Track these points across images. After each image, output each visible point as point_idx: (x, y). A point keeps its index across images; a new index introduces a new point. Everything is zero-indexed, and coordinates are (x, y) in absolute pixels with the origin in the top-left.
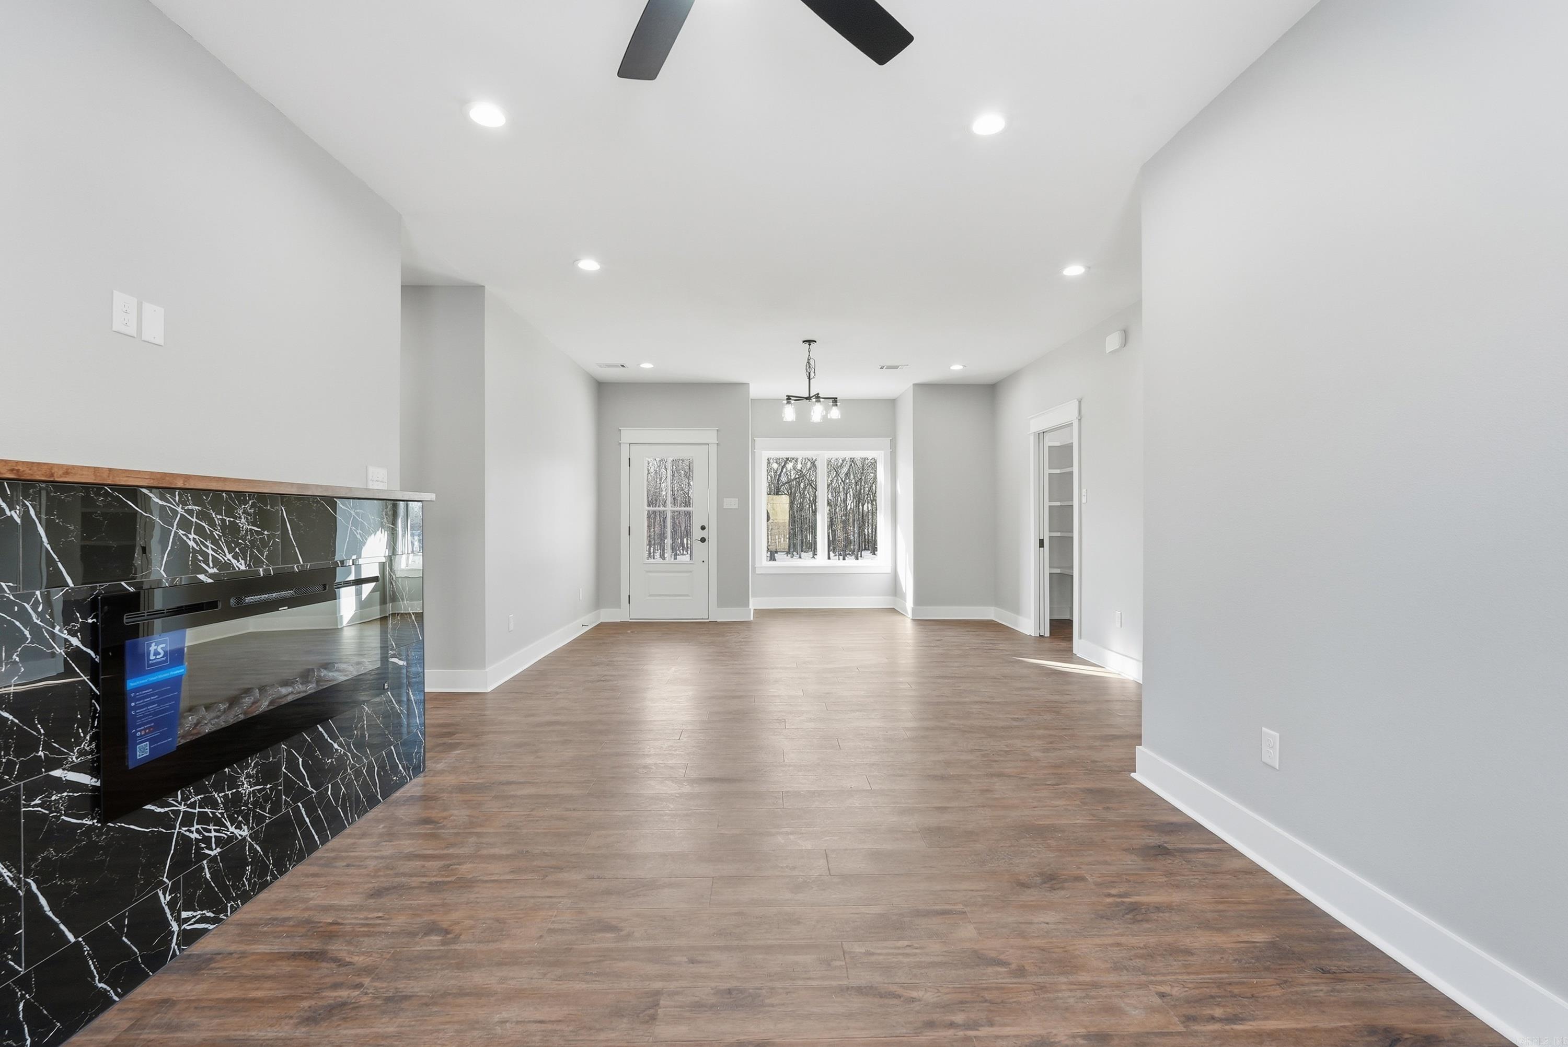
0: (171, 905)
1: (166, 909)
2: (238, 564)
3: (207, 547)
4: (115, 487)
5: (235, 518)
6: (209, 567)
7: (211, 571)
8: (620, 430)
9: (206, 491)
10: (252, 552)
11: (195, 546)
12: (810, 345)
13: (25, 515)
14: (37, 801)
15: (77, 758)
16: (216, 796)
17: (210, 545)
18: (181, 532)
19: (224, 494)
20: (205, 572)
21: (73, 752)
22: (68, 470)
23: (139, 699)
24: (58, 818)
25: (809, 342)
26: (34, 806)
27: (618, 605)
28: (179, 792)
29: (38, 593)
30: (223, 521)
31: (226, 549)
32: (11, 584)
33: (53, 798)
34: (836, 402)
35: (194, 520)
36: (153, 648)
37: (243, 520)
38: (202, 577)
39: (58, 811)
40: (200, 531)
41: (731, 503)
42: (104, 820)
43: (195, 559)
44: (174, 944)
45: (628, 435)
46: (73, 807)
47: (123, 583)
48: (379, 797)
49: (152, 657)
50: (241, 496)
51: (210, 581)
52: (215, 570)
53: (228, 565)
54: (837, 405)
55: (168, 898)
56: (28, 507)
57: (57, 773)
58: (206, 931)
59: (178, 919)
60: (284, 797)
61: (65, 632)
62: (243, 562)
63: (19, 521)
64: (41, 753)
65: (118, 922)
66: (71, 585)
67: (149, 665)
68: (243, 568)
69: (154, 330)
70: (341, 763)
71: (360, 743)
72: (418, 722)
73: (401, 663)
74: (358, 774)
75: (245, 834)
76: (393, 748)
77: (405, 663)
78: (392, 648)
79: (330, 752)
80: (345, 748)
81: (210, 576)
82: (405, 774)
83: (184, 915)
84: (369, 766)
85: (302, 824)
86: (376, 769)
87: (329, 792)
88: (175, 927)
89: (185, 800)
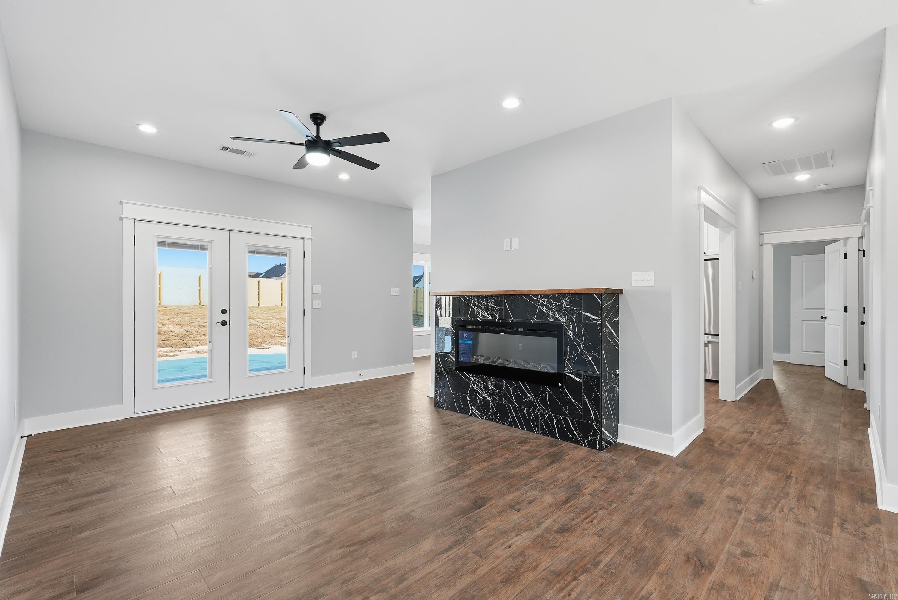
0: (470, 401)
1: (468, 402)
5: (488, 303)
7: (481, 318)
9: (480, 296)
10: (493, 313)
15: (453, 354)
16: (481, 382)
17: (480, 310)
18: (473, 306)
19: (484, 296)
20: (479, 318)
23: (461, 346)
28: (472, 374)
30: (484, 303)
31: (485, 312)
36: (464, 334)
37: (491, 303)
38: (478, 319)
40: (478, 306)
42: (456, 370)
43: (476, 314)
44: (470, 413)
46: (452, 363)
47: (460, 318)
50: (490, 296)
51: (480, 320)
52: (482, 318)
53: (486, 317)
55: (469, 399)
57: (450, 355)
58: (478, 417)
60: (504, 398)
65: (459, 395)
67: (463, 338)
68: (490, 318)
69: (515, 246)
70: (531, 404)
71: (543, 401)
72: (594, 419)
73: (578, 379)
74: (543, 416)
75: (490, 399)
76: (568, 418)
77: (581, 381)
78: (570, 369)
79: (526, 396)
80: (534, 399)
81: (480, 319)
82: (579, 439)
83: (473, 407)
84: (550, 416)
85: (512, 414)
86: (555, 421)
87: (525, 411)
88: (470, 408)
89: (473, 377)
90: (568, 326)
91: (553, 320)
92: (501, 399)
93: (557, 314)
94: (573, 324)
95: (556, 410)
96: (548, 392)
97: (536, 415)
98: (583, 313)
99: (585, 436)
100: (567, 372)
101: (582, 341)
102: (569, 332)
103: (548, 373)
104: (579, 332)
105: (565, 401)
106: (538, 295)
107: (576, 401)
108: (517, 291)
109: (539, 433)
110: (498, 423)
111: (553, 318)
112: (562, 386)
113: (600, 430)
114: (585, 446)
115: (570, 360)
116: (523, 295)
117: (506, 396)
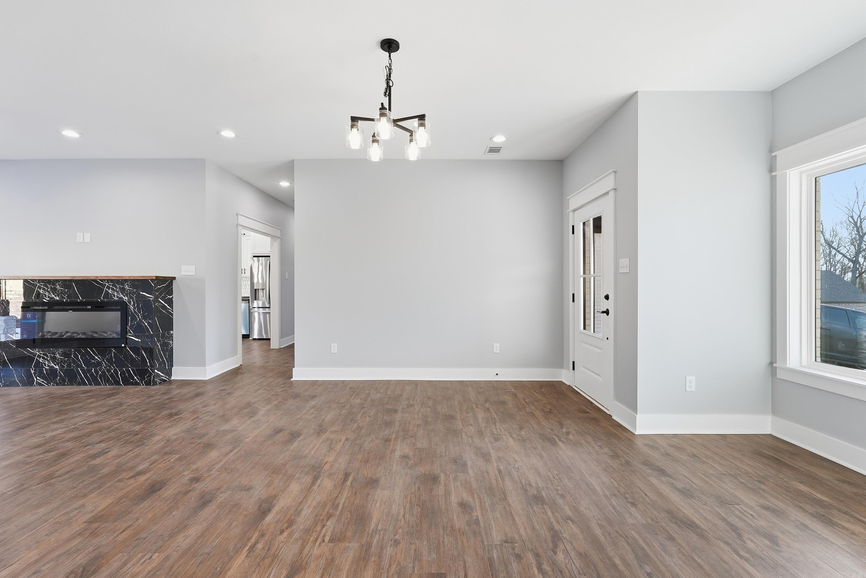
0: (35, 374)
1: (33, 374)
2: (56, 298)
3: (46, 293)
5: (55, 286)
7: (47, 299)
9: (46, 280)
10: (61, 295)
11: (42, 293)
16: (48, 354)
18: (38, 289)
19: (51, 280)
23: (25, 325)
24: (9, 343)
28: (37, 349)
30: (51, 287)
31: (52, 294)
33: (8, 339)
36: (28, 315)
37: (58, 287)
38: (45, 300)
40: (44, 289)
41: (624, 265)
43: (42, 296)
44: (35, 383)
45: (571, 203)
46: (12, 342)
48: (121, 383)
50: (57, 281)
51: (47, 301)
52: (49, 299)
53: (52, 298)
55: (33, 372)
57: (9, 335)
58: (44, 385)
60: (73, 364)
62: (58, 297)
64: (6, 330)
65: (21, 370)
67: (26, 318)
68: (58, 299)
69: (87, 240)
70: (99, 364)
71: (110, 361)
72: (149, 365)
73: (137, 340)
74: (109, 371)
75: (57, 368)
76: (130, 369)
77: (140, 340)
78: (131, 333)
79: (94, 358)
80: (101, 360)
82: (138, 381)
83: (38, 378)
84: (115, 370)
85: (80, 375)
86: (119, 373)
87: (93, 371)
88: (35, 379)
89: (39, 351)
90: (130, 303)
91: (117, 299)
92: (69, 365)
93: (121, 294)
94: (133, 301)
95: (120, 364)
96: (114, 352)
97: (103, 372)
98: (141, 293)
99: (142, 378)
100: (129, 336)
101: (140, 313)
102: (130, 307)
103: (113, 339)
104: (138, 306)
105: (128, 357)
106: (105, 280)
107: (136, 355)
108: (84, 277)
109: (106, 385)
110: (67, 385)
111: (117, 297)
112: (125, 347)
113: (153, 371)
114: (143, 385)
115: (131, 327)
116: (90, 280)
117: (74, 362)
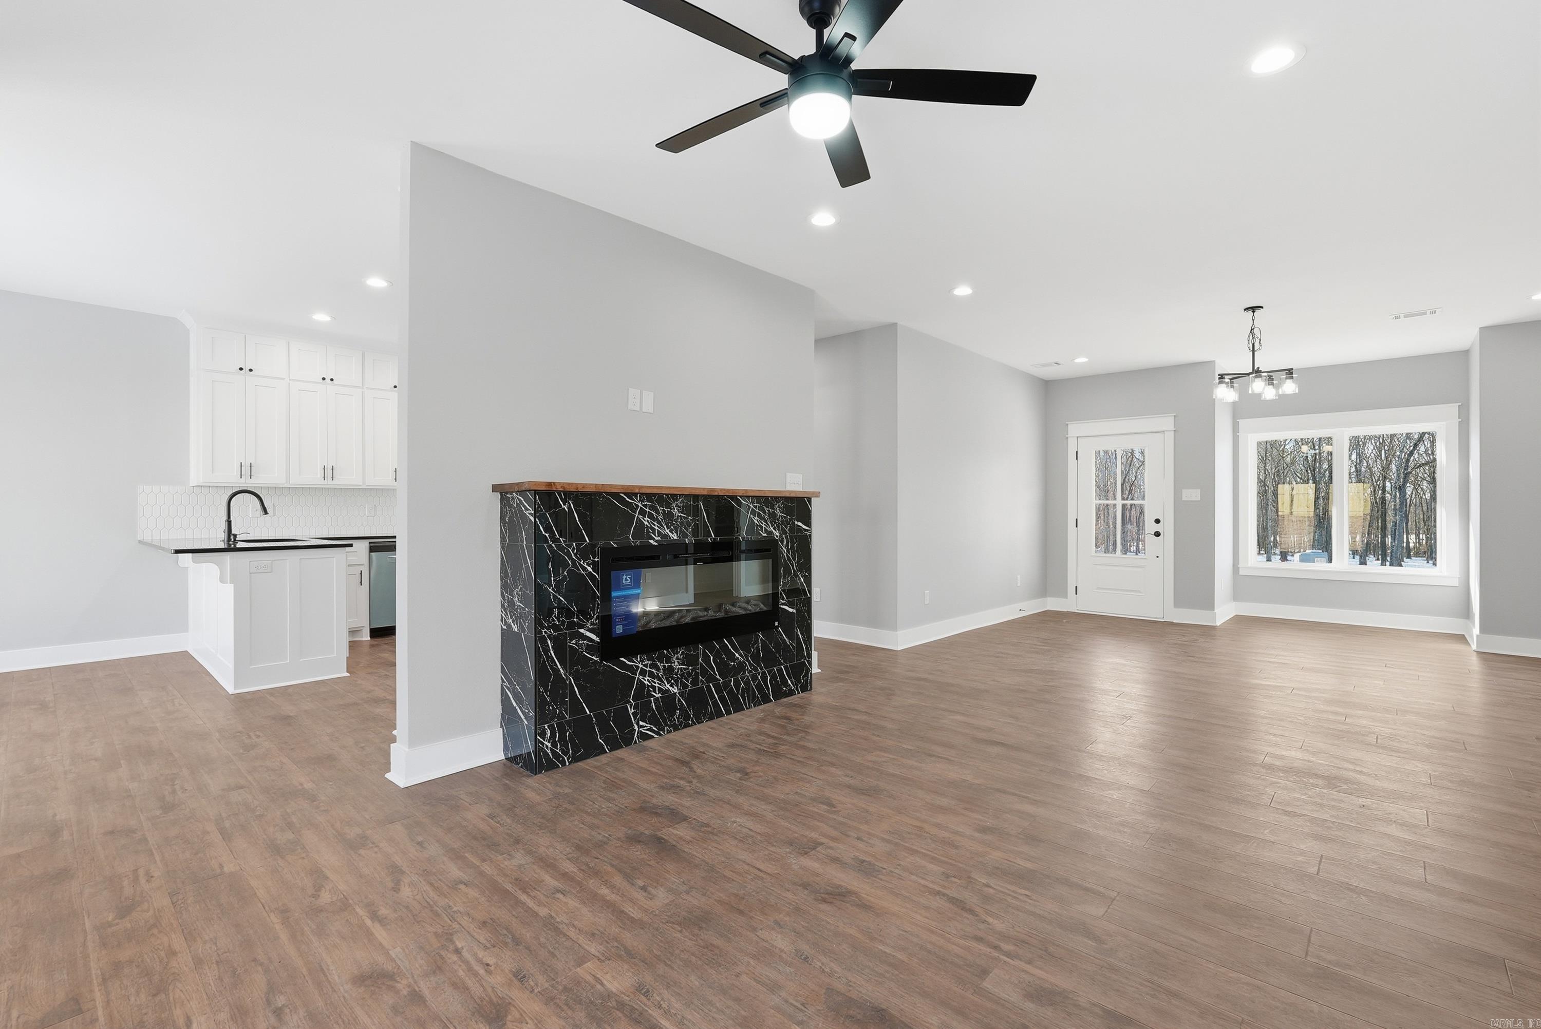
0: (635, 714)
1: (632, 716)
2: (673, 536)
3: (655, 525)
4: (607, 493)
5: (671, 509)
6: (656, 536)
7: (657, 539)
8: (1067, 424)
9: (655, 495)
10: (681, 529)
11: (648, 525)
12: (1254, 312)
13: (569, 508)
14: (574, 642)
15: (591, 625)
16: (659, 664)
17: (656, 524)
18: (640, 517)
19: (665, 496)
20: (653, 539)
21: (588, 622)
22: (584, 486)
23: (618, 602)
24: (582, 652)
25: (1253, 309)
26: (572, 644)
27: (1064, 594)
28: (639, 656)
29: (574, 544)
30: (664, 510)
31: (665, 527)
32: (564, 539)
33: (580, 642)
34: (1292, 373)
35: (648, 510)
36: (624, 577)
37: (676, 511)
38: (651, 541)
39: (582, 648)
40: (651, 516)
41: (1192, 495)
42: (602, 660)
43: (648, 532)
44: (635, 736)
45: (1075, 429)
46: (589, 649)
47: (611, 542)
48: (771, 697)
49: (624, 582)
50: (674, 497)
51: (656, 544)
52: (659, 538)
53: (667, 536)
54: (1292, 378)
55: (633, 711)
56: (570, 504)
57: (582, 631)
58: (653, 737)
59: (638, 724)
60: (700, 677)
61: (585, 564)
62: (676, 534)
63: (567, 510)
64: (575, 620)
65: (609, 712)
66: (588, 541)
67: (623, 586)
68: (675, 538)
69: (648, 406)
70: (741, 667)
71: (756, 657)
72: (805, 654)
73: (791, 611)
74: (754, 678)
75: (676, 691)
76: (782, 667)
77: (795, 611)
78: (783, 599)
79: (733, 658)
80: (743, 659)
81: (656, 541)
82: (793, 688)
83: (641, 723)
84: (764, 674)
86: (769, 678)
88: (636, 727)
89: (642, 661)
91: (766, 535)
93: (769, 525)
94: (786, 537)
95: (769, 660)
96: (761, 640)
97: (747, 683)
98: (796, 523)
99: (797, 680)
100: (780, 605)
101: (794, 559)
102: (782, 549)
104: (794, 547)
105: (779, 645)
107: (789, 640)
109: (750, 707)
110: (692, 725)
111: (766, 531)
112: (776, 626)
114: (798, 693)
115: (783, 588)
117: (704, 672)
